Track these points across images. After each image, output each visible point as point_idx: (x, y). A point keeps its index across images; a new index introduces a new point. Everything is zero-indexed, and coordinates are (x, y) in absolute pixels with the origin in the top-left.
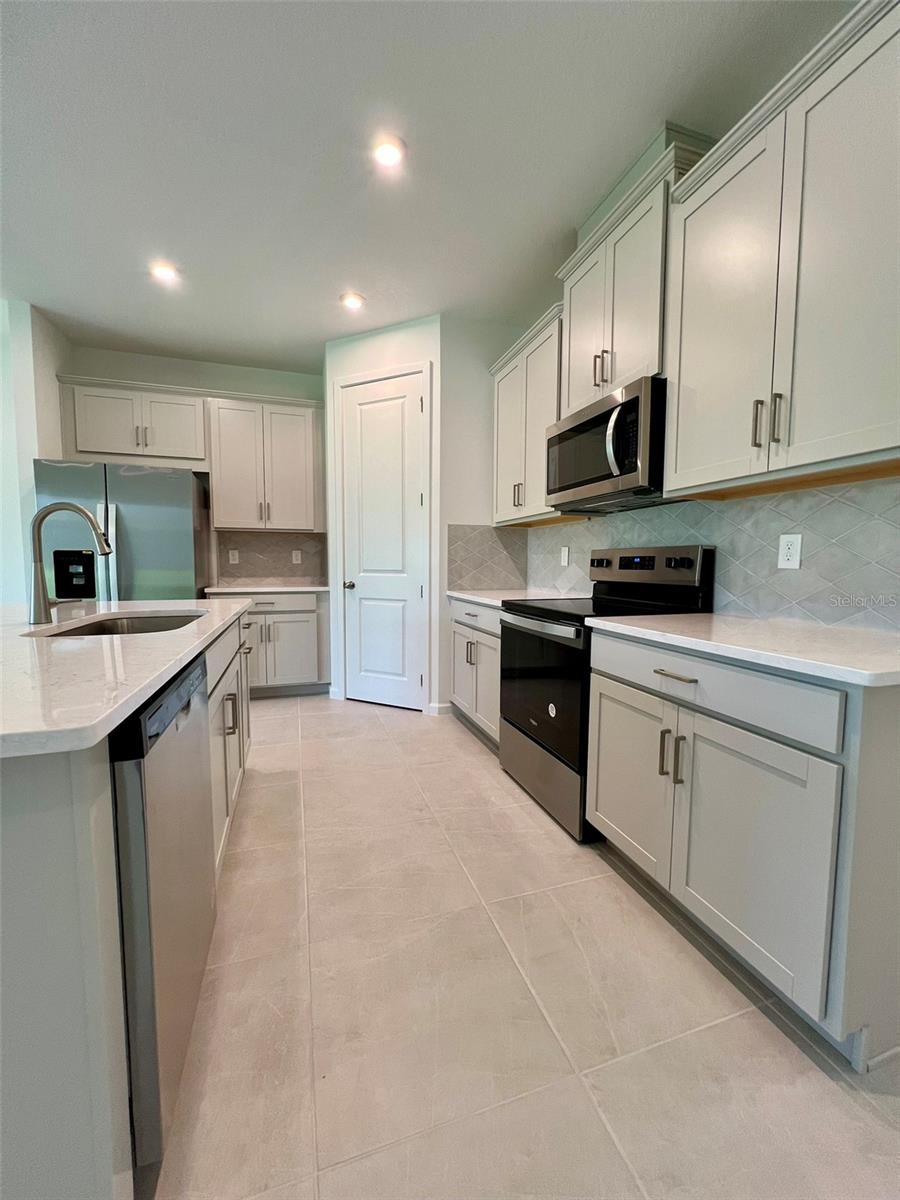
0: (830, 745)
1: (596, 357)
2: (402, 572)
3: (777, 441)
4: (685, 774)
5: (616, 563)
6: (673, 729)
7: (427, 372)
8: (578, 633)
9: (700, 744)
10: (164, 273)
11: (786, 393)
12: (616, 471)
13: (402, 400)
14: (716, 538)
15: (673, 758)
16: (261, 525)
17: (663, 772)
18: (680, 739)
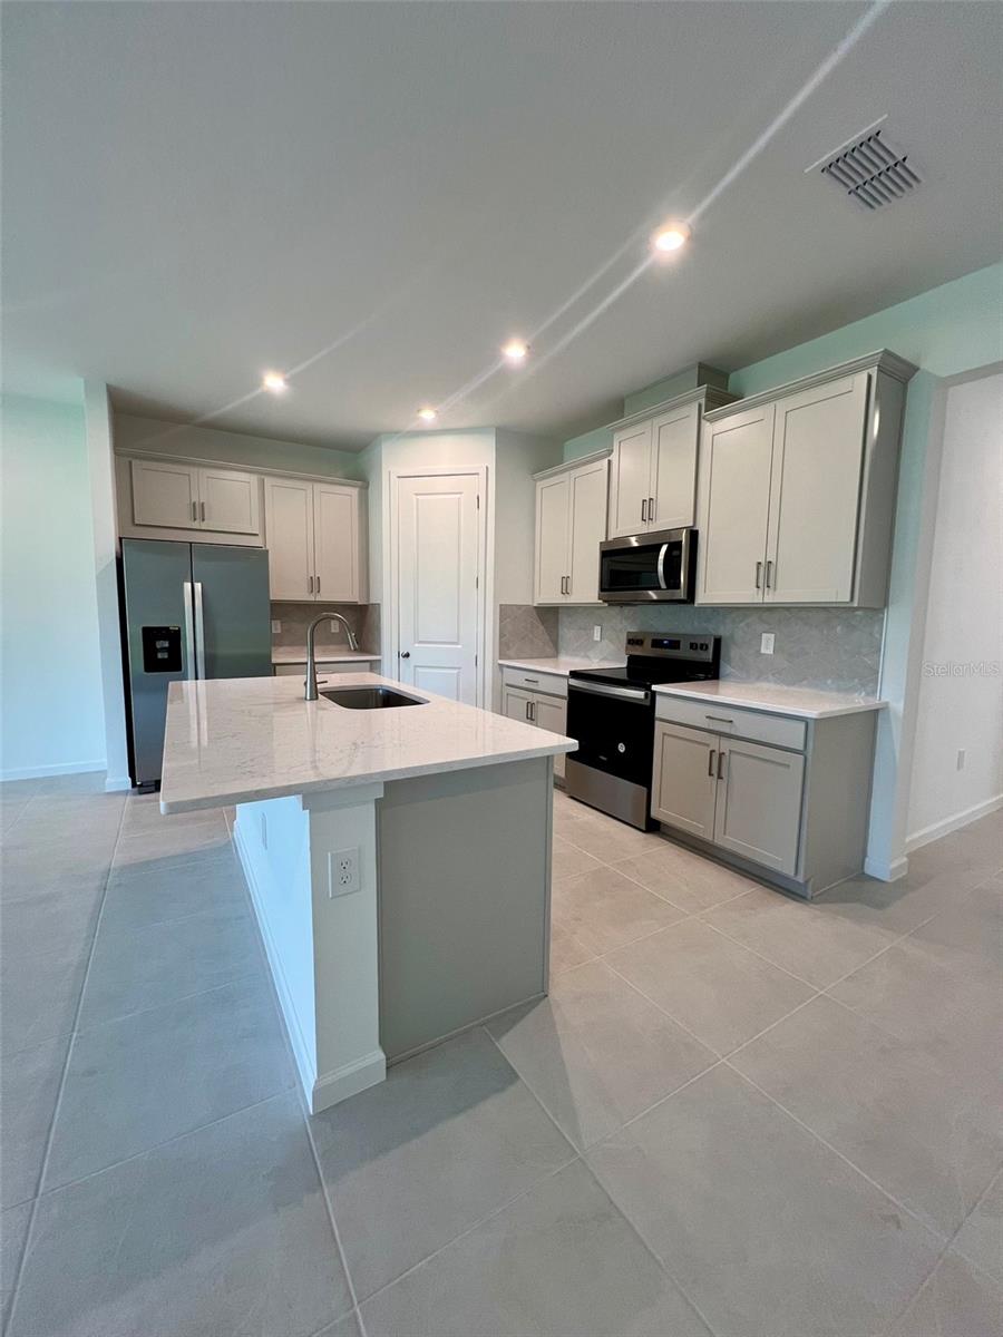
0: (801, 748)
1: (644, 501)
2: (457, 643)
3: (768, 587)
4: (724, 774)
5: (648, 643)
6: (717, 749)
7: (483, 475)
8: (646, 695)
9: (733, 757)
10: (275, 382)
11: (774, 561)
12: (663, 585)
13: (458, 496)
14: (722, 632)
15: (717, 766)
16: (311, 598)
17: (710, 774)
18: (721, 755)
